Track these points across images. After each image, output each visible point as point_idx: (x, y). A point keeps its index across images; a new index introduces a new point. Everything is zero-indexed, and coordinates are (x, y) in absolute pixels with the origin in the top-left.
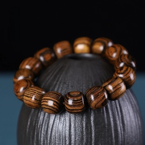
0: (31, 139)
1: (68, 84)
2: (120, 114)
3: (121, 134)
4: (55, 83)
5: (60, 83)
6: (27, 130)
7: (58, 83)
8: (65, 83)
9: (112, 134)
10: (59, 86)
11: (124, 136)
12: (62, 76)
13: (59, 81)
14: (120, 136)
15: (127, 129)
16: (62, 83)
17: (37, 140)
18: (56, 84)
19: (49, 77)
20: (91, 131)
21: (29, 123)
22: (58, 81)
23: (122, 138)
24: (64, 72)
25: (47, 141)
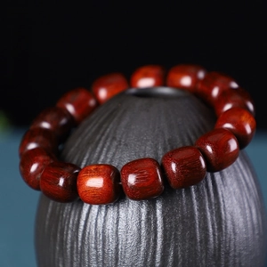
0: (52, 239)
1: (120, 141)
3: (214, 235)
4: (98, 137)
5: (107, 138)
7: (103, 138)
10: (105, 143)
12: (111, 125)
13: (106, 135)
14: (211, 239)
16: (109, 139)
17: (62, 241)
18: (100, 139)
21: (50, 210)
22: (103, 134)
24: (116, 119)
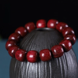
2: (65, 60)
6: (15, 70)
8: (35, 44)
9: (61, 71)
11: (68, 73)
15: (69, 69)
19: (26, 41)
20: (49, 70)
23: (66, 74)
25: (26, 76)
